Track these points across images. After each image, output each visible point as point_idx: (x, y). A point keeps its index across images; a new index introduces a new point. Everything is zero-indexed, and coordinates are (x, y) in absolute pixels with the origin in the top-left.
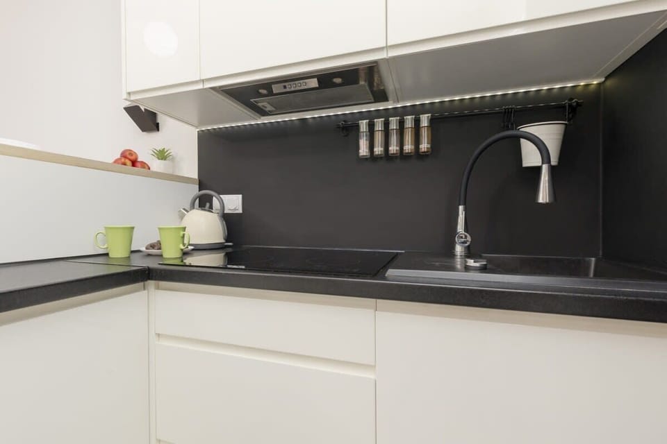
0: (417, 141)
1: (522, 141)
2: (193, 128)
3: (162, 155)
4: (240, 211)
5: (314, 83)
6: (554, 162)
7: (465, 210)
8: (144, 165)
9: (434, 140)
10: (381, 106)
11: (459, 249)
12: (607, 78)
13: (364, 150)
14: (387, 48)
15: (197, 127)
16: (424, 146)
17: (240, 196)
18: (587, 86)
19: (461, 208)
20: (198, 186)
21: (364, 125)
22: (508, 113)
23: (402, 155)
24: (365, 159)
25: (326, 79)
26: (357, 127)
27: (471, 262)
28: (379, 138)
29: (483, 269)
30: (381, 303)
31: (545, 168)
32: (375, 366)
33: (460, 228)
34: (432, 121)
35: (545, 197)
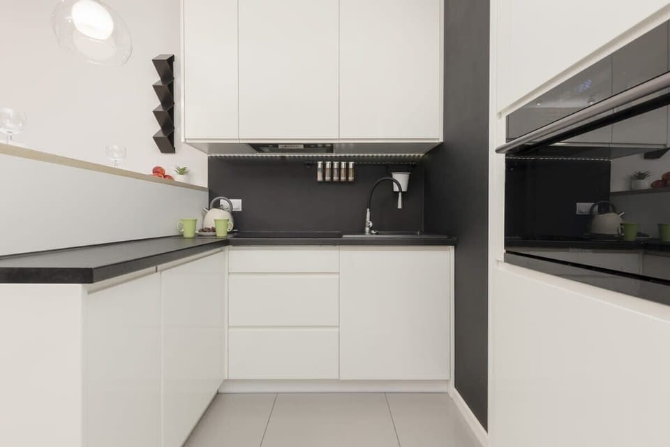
0: (347, 176)
1: (394, 183)
2: (206, 154)
3: (182, 172)
4: (240, 210)
5: (302, 147)
6: (404, 189)
7: (370, 211)
8: (170, 177)
9: (355, 175)
10: (329, 155)
11: (367, 229)
12: (426, 154)
13: (320, 178)
14: (339, 139)
15: (208, 154)
16: (351, 178)
17: (240, 200)
18: (414, 156)
19: (368, 210)
20: (208, 193)
21: (320, 165)
22: (387, 166)
23: (339, 182)
24: (320, 182)
25: (306, 146)
26: (317, 165)
27: (373, 232)
28: (328, 173)
29: (377, 234)
30: (341, 247)
31: (400, 194)
32: (339, 273)
33: (368, 219)
34: (354, 165)
35: (400, 206)
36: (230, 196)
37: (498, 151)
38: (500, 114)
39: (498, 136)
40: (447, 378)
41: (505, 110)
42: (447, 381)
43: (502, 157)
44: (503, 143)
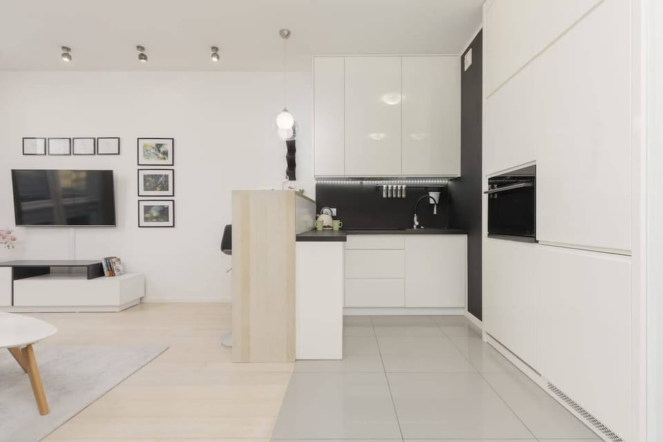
0: (401, 194)
1: (431, 198)
4: (336, 214)
6: (437, 203)
7: (416, 215)
9: (406, 194)
10: (390, 181)
11: (415, 226)
12: (449, 181)
13: (384, 196)
14: (402, 175)
16: (404, 196)
17: (336, 209)
18: (442, 182)
20: (315, 205)
21: (384, 187)
22: (426, 189)
23: (397, 198)
24: (385, 198)
28: (390, 192)
31: (435, 205)
32: (405, 249)
33: (415, 220)
34: (405, 188)
35: (435, 213)
36: (331, 206)
37: (485, 193)
38: (487, 176)
39: (485, 187)
40: (463, 306)
41: (489, 175)
42: (463, 308)
43: (487, 195)
44: (487, 190)
